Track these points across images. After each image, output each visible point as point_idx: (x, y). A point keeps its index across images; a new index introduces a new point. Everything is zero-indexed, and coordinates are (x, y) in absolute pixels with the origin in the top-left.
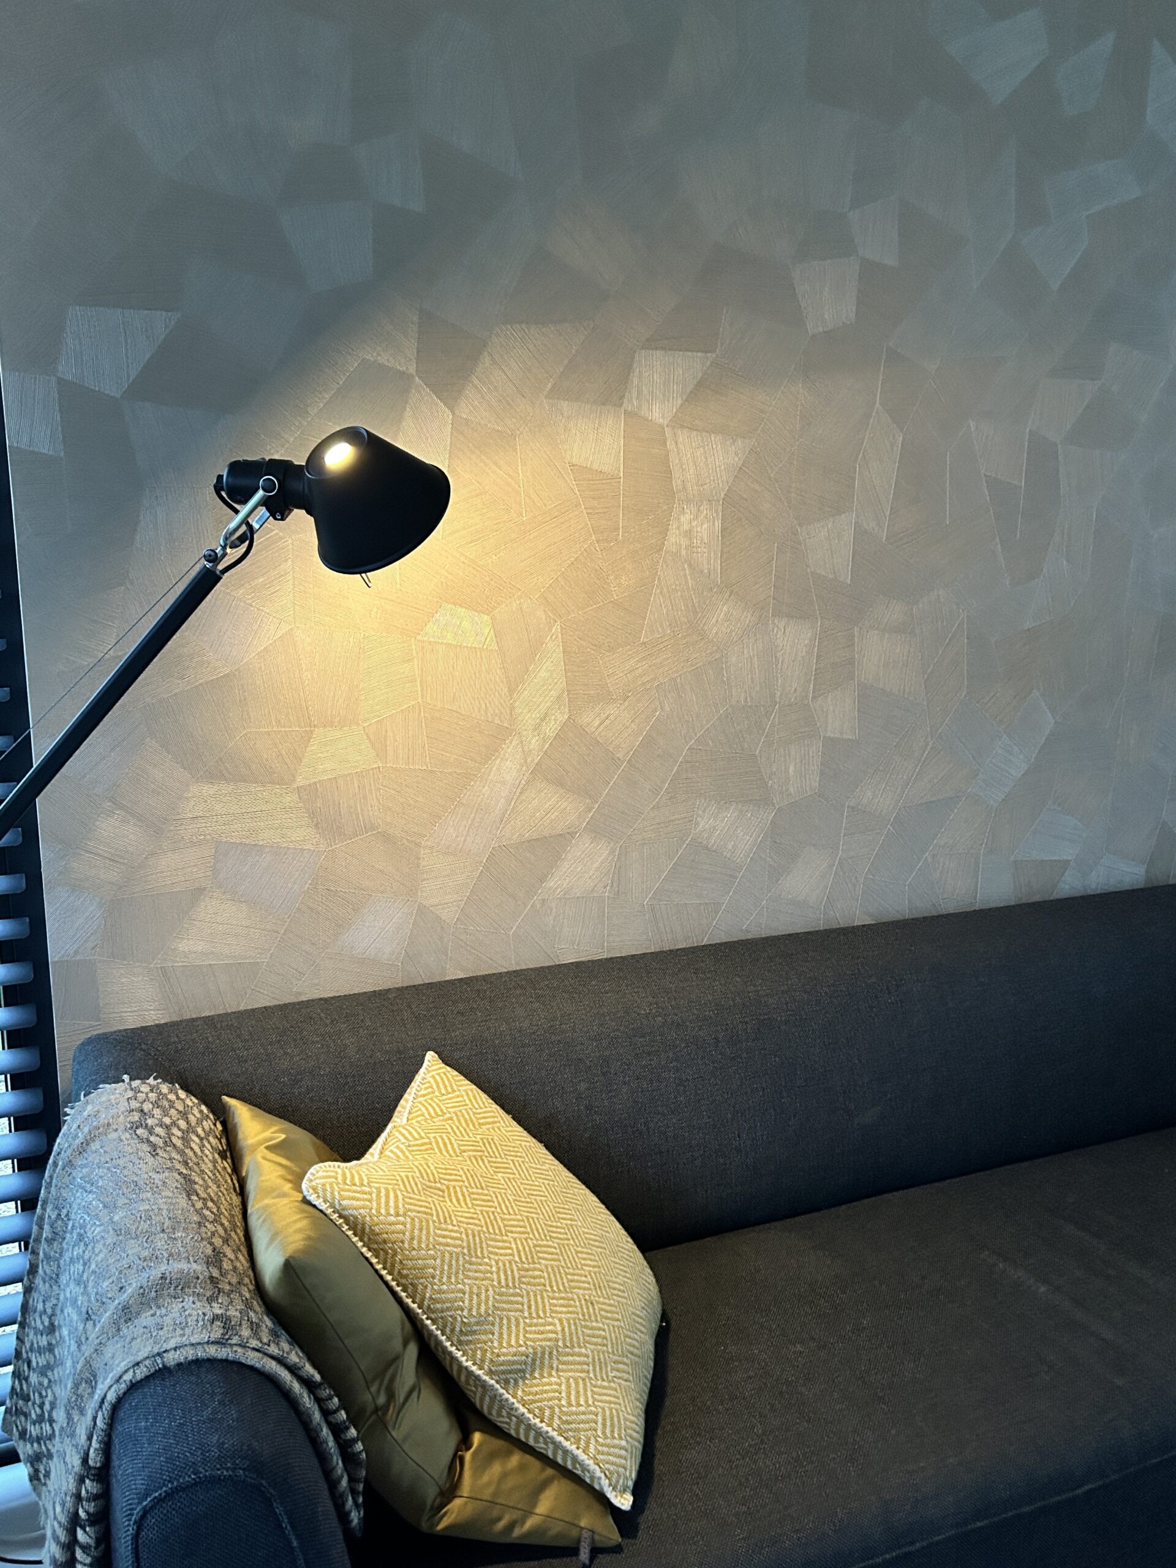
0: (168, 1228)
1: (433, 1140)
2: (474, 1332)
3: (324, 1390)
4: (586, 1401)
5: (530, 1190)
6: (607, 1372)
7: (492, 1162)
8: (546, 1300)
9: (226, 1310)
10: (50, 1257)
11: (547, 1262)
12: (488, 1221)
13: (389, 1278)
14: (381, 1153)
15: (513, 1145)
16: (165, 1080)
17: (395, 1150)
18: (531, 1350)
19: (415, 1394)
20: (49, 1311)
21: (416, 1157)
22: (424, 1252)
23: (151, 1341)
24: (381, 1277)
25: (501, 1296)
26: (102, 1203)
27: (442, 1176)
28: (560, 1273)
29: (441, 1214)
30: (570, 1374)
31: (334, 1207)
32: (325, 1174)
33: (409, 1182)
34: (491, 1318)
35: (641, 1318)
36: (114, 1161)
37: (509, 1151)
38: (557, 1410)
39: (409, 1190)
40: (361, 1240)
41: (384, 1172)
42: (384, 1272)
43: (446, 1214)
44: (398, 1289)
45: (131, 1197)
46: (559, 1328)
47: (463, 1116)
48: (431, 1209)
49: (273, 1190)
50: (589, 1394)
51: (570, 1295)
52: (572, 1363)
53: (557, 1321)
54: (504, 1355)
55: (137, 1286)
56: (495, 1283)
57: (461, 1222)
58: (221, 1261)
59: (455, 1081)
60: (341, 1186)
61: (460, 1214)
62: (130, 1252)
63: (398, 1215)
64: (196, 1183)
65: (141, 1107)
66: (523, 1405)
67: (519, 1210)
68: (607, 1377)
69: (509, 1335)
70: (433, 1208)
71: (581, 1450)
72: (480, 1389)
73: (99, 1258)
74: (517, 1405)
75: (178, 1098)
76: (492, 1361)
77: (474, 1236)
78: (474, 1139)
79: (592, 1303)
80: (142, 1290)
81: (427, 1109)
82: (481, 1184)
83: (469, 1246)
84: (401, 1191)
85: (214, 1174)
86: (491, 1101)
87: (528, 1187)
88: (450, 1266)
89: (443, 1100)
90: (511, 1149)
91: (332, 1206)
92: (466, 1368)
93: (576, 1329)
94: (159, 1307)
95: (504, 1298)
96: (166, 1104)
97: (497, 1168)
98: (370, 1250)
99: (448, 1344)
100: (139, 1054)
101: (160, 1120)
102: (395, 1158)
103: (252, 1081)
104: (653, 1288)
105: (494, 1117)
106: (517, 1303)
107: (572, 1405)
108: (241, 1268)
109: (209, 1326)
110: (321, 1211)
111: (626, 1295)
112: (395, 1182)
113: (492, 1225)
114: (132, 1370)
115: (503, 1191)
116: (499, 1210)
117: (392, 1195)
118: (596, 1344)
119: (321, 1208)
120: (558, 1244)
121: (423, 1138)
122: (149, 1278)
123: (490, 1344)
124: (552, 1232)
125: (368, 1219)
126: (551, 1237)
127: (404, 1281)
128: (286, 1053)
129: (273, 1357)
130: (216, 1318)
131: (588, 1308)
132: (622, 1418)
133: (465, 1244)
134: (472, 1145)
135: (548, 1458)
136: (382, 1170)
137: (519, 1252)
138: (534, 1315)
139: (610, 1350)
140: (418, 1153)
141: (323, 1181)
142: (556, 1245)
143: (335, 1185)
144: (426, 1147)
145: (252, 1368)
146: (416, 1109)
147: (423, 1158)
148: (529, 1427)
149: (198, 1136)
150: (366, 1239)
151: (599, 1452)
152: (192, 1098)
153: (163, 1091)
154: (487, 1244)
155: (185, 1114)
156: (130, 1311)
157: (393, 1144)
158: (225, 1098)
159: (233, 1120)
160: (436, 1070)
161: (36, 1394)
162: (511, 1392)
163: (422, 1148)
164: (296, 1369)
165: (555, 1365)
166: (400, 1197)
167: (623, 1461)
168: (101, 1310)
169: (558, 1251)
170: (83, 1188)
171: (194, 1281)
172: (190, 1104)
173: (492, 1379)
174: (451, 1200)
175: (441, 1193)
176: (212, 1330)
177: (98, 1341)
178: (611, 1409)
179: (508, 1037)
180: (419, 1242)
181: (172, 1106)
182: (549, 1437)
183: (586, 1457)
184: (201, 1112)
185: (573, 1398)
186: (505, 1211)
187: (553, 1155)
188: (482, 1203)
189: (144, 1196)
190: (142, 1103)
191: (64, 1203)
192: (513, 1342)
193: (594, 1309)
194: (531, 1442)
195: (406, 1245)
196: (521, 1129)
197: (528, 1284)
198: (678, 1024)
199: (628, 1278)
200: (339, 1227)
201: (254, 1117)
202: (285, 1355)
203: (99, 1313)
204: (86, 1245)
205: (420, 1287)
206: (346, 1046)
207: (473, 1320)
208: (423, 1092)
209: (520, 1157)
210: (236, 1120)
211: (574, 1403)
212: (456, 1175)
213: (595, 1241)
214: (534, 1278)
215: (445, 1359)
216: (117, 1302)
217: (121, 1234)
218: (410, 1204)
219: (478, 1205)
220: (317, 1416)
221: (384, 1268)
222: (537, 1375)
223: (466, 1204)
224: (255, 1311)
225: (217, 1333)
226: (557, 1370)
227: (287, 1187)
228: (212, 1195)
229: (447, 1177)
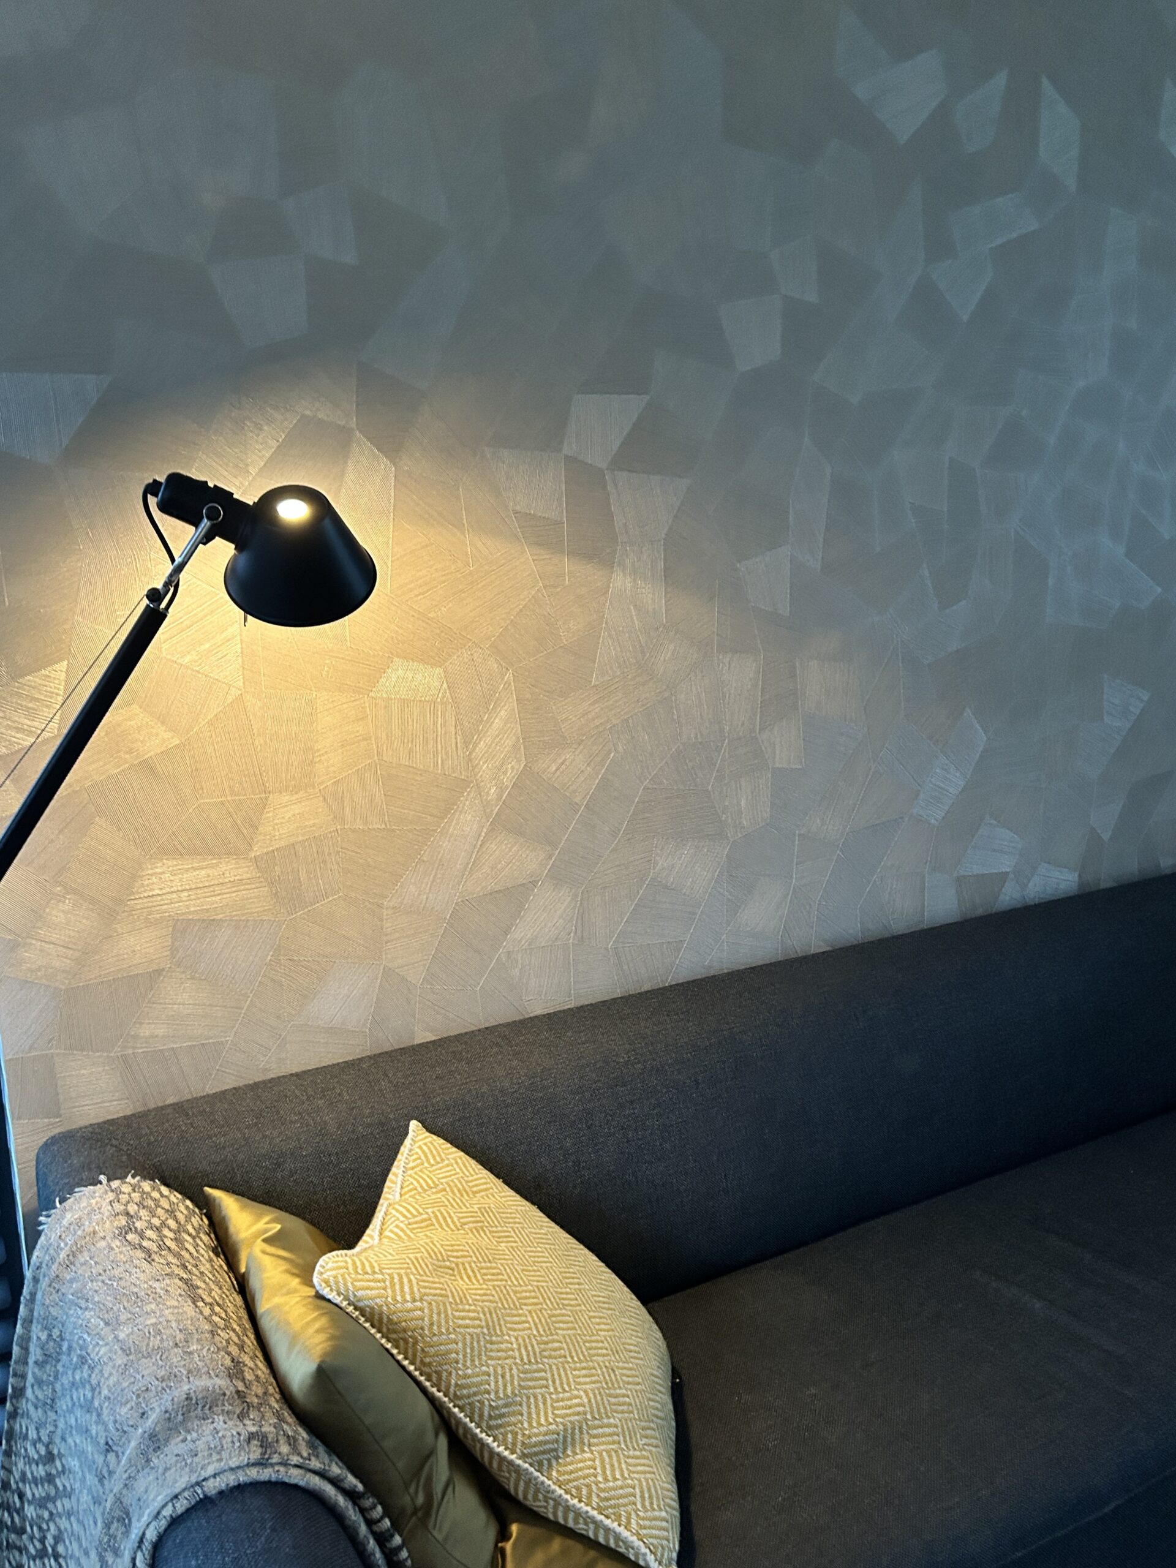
0: (181, 1342)
1: (432, 1215)
2: (502, 1416)
3: (368, 1499)
4: (622, 1475)
5: (534, 1257)
6: (637, 1442)
7: (493, 1232)
8: (569, 1372)
9: (260, 1427)
10: (42, 1381)
11: (565, 1332)
12: (501, 1296)
13: (411, 1368)
14: (381, 1234)
15: (510, 1211)
16: (144, 1178)
17: (396, 1230)
18: (561, 1427)
19: (450, 1489)
20: (45, 1439)
21: (418, 1235)
22: (444, 1337)
23: (187, 1469)
24: (403, 1368)
25: (525, 1373)
26: (102, 1319)
27: (449, 1253)
28: (578, 1342)
29: (456, 1294)
30: (602, 1447)
31: (349, 1300)
32: (335, 1265)
33: (419, 1263)
34: (518, 1399)
35: (658, 1377)
36: (108, 1272)
37: (507, 1218)
38: (594, 1487)
39: (422, 1273)
40: (379, 1331)
41: (392, 1255)
42: (406, 1363)
43: (461, 1293)
44: (422, 1379)
45: (134, 1311)
46: (586, 1400)
47: (456, 1186)
48: (446, 1290)
49: (282, 1287)
50: (624, 1466)
51: (591, 1364)
52: (604, 1435)
53: (582, 1393)
54: (536, 1435)
55: (161, 1411)
56: (518, 1361)
57: (476, 1300)
58: (243, 1372)
59: (443, 1149)
60: (353, 1276)
61: (473, 1292)
62: (145, 1373)
63: (414, 1300)
64: (198, 1288)
65: (126, 1209)
66: (560, 1487)
67: (529, 1280)
68: (638, 1446)
69: (538, 1415)
70: (448, 1289)
71: (623, 1527)
72: (513, 1475)
73: (111, 1382)
74: (553, 1487)
75: (162, 1195)
76: (523, 1443)
77: (491, 1314)
78: (471, 1209)
79: (613, 1370)
80: (167, 1415)
81: (418, 1182)
82: (488, 1257)
83: (488, 1325)
84: (414, 1275)
85: (214, 1275)
86: (480, 1167)
87: (532, 1254)
88: (472, 1349)
89: (434, 1171)
90: (509, 1215)
91: (346, 1298)
92: (498, 1454)
93: (602, 1399)
94: (188, 1432)
95: (529, 1376)
96: (151, 1203)
97: (499, 1238)
98: (389, 1340)
99: (478, 1431)
100: (110, 1151)
101: (149, 1222)
102: (396, 1238)
103: (233, 1169)
104: (662, 1343)
105: (485, 1183)
106: (541, 1379)
107: (609, 1481)
108: (263, 1376)
109: (246, 1447)
110: (336, 1305)
111: (642, 1356)
112: (406, 1266)
113: (507, 1300)
114: (170, 1504)
115: (509, 1262)
116: (509, 1283)
117: (405, 1280)
118: (623, 1412)
119: (335, 1301)
120: (571, 1311)
121: (422, 1214)
122: (173, 1400)
123: (520, 1425)
124: (563, 1299)
125: (385, 1308)
126: (563, 1304)
127: (427, 1370)
128: (265, 1137)
129: (315, 1472)
130: (251, 1436)
131: (609, 1376)
132: (658, 1487)
133: (484, 1323)
134: (472, 1217)
135: (589, 1538)
136: (390, 1254)
137: (536, 1325)
138: (560, 1390)
139: (637, 1417)
140: (419, 1230)
141: (334, 1272)
142: (569, 1313)
143: (347, 1276)
144: (426, 1223)
145: (296, 1487)
146: (408, 1183)
147: (426, 1235)
148: (568, 1508)
149: (190, 1235)
150: (385, 1330)
151: (642, 1527)
152: (176, 1193)
153: (145, 1189)
154: (504, 1320)
155: (172, 1212)
156: (158, 1440)
157: (392, 1223)
158: (206, 1189)
159: (220, 1213)
160: (422, 1140)
161: (35, 1528)
162: (545, 1474)
163: (422, 1225)
164: (339, 1481)
165: (586, 1441)
166: (414, 1281)
167: (666, 1534)
168: (123, 1439)
169: (572, 1319)
170: (76, 1305)
171: (222, 1398)
172: (175, 1201)
173: (526, 1462)
174: (462, 1278)
175: (451, 1272)
176: (250, 1451)
177: (126, 1475)
178: (647, 1480)
179: (491, 1099)
180: (439, 1327)
181: (158, 1206)
182: (589, 1517)
183: (629, 1533)
184: (187, 1207)
185: (608, 1472)
186: (516, 1283)
187: (549, 1217)
188: (493, 1277)
189: (148, 1308)
190: (126, 1205)
191: (55, 1323)
192: (543, 1421)
193: (615, 1375)
194: (571, 1524)
195: (426, 1332)
196: (512, 1193)
197: (550, 1357)
198: (658, 1070)
199: (640, 1338)
200: (356, 1320)
201: (243, 1207)
202: (327, 1468)
203: (121, 1443)
204: (91, 1368)
205: (444, 1374)
206: (325, 1122)
207: (500, 1402)
208: (411, 1165)
209: (519, 1223)
210: (223, 1213)
211: (610, 1478)
212: (462, 1251)
213: (604, 1303)
214: (555, 1350)
215: (475, 1447)
216: (140, 1430)
217: (131, 1353)
218: (425, 1287)
219: (489, 1280)
220: (363, 1529)
221: (406, 1358)
222: (569, 1452)
223: (478, 1281)
224: (288, 1423)
225: (255, 1454)
226: (589, 1445)
227: (295, 1282)
228: (217, 1299)
229: (455, 1254)
